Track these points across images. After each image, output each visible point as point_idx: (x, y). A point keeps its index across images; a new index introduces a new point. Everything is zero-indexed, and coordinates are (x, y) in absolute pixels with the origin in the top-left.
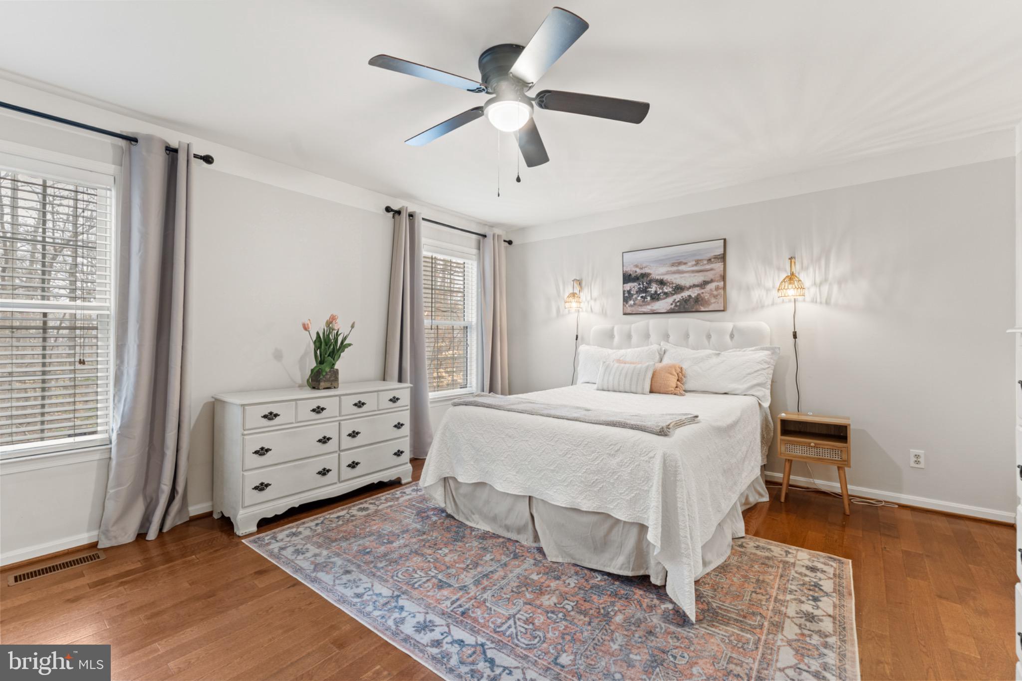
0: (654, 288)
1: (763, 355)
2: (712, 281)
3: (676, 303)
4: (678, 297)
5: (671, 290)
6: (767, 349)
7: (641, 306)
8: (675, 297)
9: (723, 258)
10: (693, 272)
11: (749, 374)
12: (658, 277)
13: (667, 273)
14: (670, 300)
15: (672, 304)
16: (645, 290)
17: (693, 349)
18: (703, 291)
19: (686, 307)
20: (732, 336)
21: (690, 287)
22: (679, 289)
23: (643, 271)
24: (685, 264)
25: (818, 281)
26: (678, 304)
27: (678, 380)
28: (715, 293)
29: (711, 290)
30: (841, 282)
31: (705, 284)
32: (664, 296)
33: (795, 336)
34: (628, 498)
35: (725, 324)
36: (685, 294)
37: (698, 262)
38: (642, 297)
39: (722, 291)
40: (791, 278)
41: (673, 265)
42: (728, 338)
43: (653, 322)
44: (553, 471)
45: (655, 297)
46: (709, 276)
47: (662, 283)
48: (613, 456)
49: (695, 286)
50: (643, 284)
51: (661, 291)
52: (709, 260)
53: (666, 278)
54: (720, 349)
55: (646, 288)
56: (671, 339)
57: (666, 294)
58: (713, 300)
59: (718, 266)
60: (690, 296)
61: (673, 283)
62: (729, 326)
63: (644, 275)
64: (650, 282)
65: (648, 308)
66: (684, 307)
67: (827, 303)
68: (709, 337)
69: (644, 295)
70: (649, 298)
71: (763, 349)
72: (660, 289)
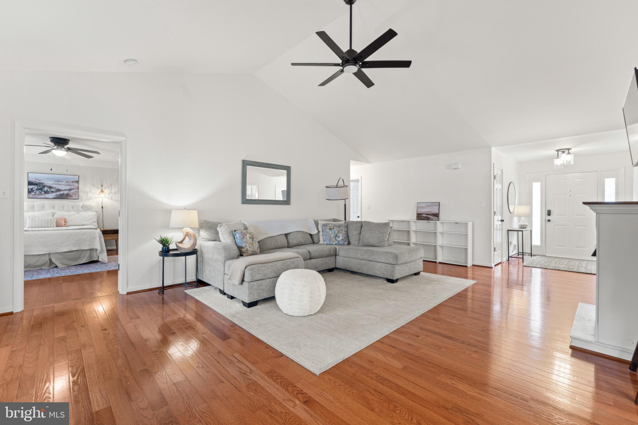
0: (46, 189)
1: (94, 213)
2: (73, 189)
3: (57, 195)
4: (58, 193)
5: (55, 190)
6: (95, 211)
7: (39, 195)
8: (57, 193)
9: (78, 182)
10: (65, 185)
11: (91, 219)
12: (49, 185)
13: (53, 184)
14: (55, 194)
15: (55, 196)
16: (41, 189)
17: (66, 212)
18: (69, 192)
19: (62, 197)
20: (82, 207)
21: (64, 190)
22: (58, 190)
23: (40, 182)
24: (62, 182)
25: (109, 192)
26: (58, 196)
27: (65, 222)
28: (75, 193)
29: (73, 192)
30: (115, 193)
31: (70, 190)
32: (51, 192)
33: (102, 208)
34: (88, 244)
35: (80, 203)
36: (62, 192)
37: (67, 182)
38: (39, 192)
39: (78, 193)
40: (102, 191)
41: (56, 181)
42: (80, 208)
43: (46, 202)
44: (61, 244)
45: (47, 192)
46: (72, 187)
47: (50, 187)
48: (84, 235)
49: (66, 190)
50: (40, 187)
51: (50, 190)
52: (73, 182)
53: (52, 186)
54: (78, 211)
55: (42, 188)
56: (55, 208)
57: (52, 191)
58: (74, 195)
59: (76, 184)
60: (64, 193)
61: (56, 188)
62: (81, 204)
63: (40, 183)
64: (44, 186)
65: (43, 196)
66: (61, 197)
67: (111, 199)
68: (73, 208)
69: (41, 191)
70: (43, 193)
71: (93, 211)
72: (49, 189)
